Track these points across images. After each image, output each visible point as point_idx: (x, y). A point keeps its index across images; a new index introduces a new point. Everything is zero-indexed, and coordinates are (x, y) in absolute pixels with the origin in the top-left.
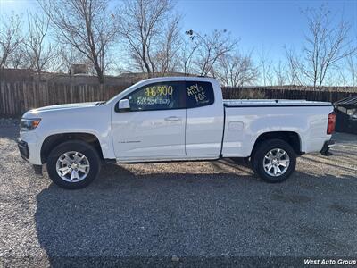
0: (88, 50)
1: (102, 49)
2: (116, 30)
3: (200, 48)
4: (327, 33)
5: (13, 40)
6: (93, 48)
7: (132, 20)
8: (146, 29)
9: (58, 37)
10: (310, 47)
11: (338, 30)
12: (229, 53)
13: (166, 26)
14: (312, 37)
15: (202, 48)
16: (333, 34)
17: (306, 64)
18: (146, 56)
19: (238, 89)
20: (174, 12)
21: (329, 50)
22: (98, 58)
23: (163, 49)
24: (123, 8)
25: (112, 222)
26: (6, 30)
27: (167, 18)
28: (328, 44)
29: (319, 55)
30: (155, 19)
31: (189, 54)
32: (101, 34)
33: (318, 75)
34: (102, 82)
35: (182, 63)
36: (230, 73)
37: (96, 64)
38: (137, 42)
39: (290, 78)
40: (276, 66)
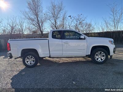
0: (37, 26)
1: (42, 25)
2: (46, 19)
3: (74, 21)
4: (117, 11)
5: (14, 25)
6: (39, 25)
7: (51, 15)
8: (55, 17)
9: (28, 23)
10: (112, 17)
11: (121, 10)
12: (84, 22)
13: (62, 15)
14: (112, 13)
15: (75, 21)
16: (119, 12)
17: (111, 22)
18: (56, 25)
19: (88, 33)
20: (64, 10)
21: (119, 17)
22: (41, 28)
23: (61, 23)
24: (48, 11)
25: (53, 75)
26: (12, 22)
27: (62, 12)
28: (118, 15)
29: (116, 19)
30: (58, 13)
31: (70, 23)
32: (41, 20)
33: (116, 26)
34: (42, 35)
35: (68, 27)
36: (84, 29)
37: (41, 30)
38: (53, 21)
39: (106, 28)
40: (101, 24)
